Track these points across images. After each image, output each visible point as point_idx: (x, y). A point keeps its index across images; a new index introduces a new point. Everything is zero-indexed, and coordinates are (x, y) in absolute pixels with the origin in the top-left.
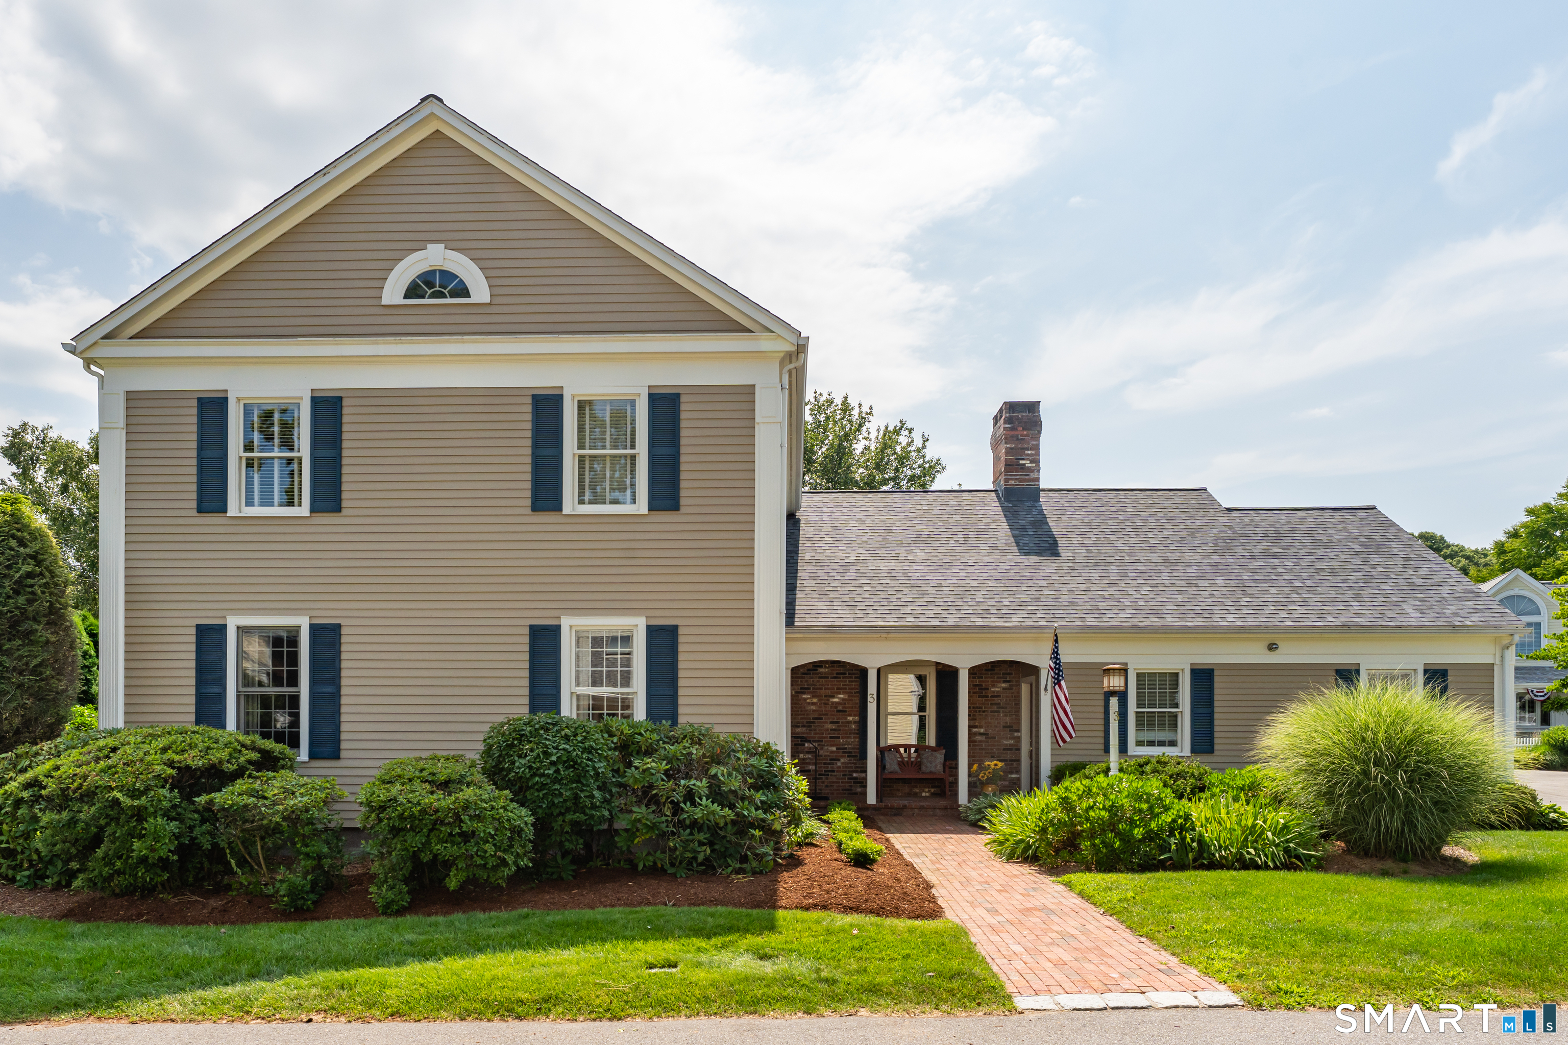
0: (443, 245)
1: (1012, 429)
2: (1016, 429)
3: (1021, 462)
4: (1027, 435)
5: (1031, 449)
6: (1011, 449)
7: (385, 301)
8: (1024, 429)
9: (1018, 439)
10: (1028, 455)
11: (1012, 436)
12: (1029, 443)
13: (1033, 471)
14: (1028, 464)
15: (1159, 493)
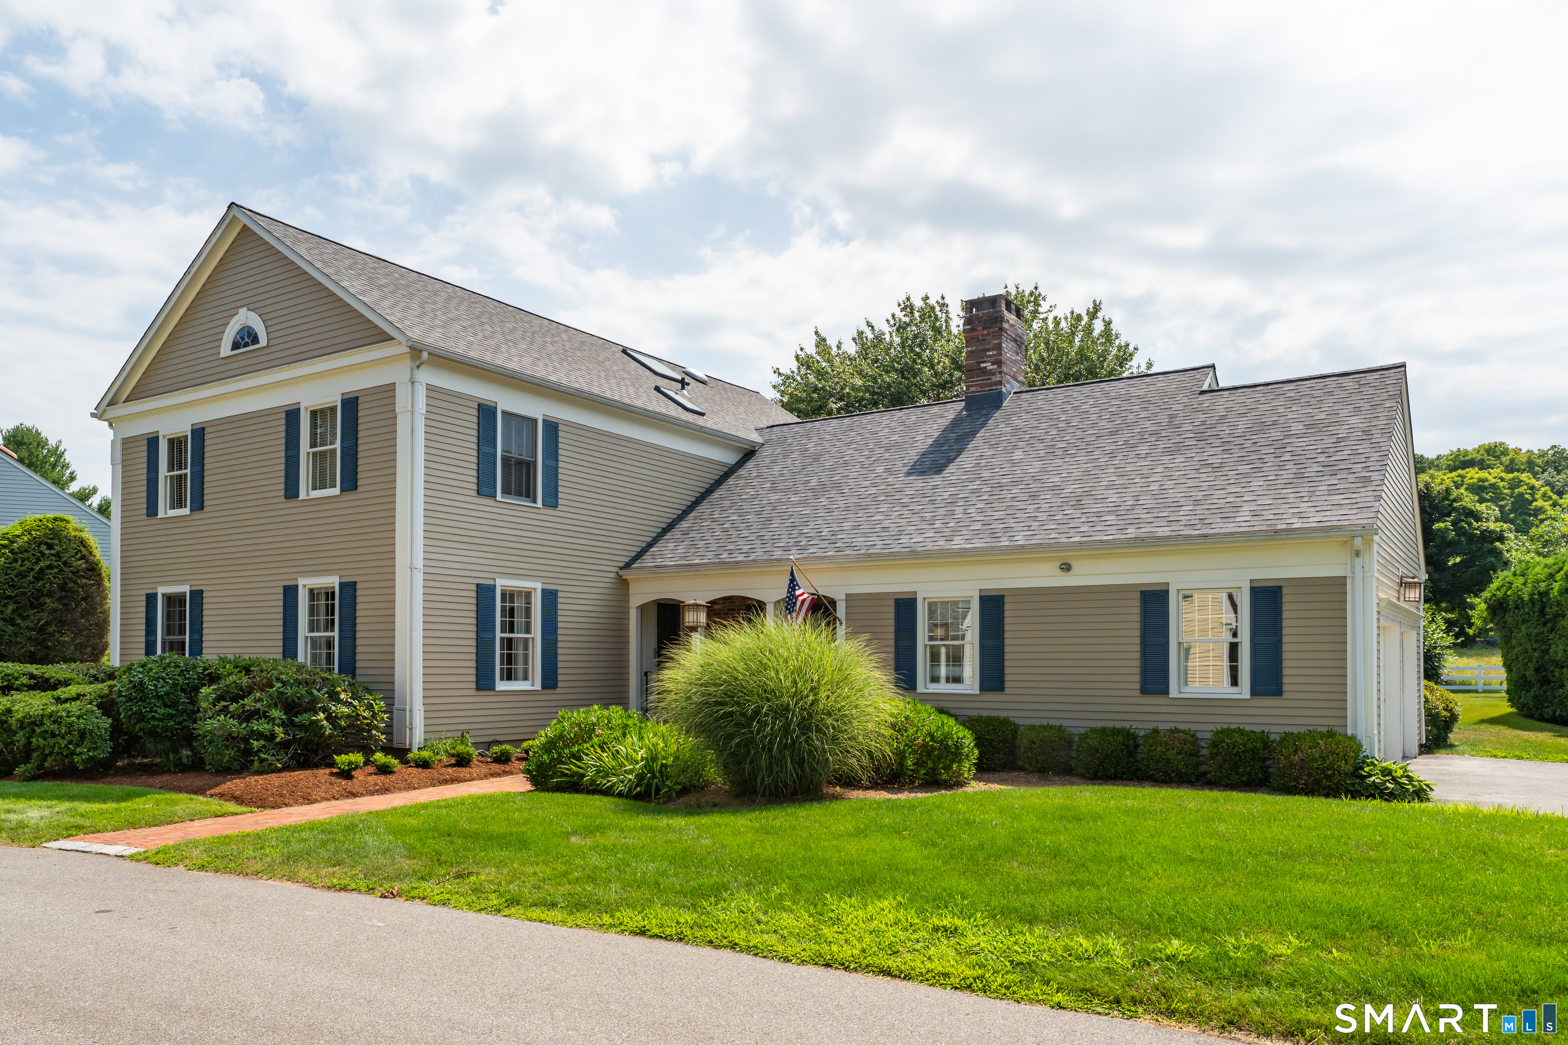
0: (245, 309)
1: (972, 330)
2: (976, 330)
3: (982, 365)
4: (988, 335)
5: (993, 349)
6: (972, 352)
7: (222, 355)
8: (984, 328)
9: (979, 341)
10: (990, 356)
11: (972, 338)
12: (990, 343)
13: (994, 374)
14: (989, 366)
15: (1172, 376)
